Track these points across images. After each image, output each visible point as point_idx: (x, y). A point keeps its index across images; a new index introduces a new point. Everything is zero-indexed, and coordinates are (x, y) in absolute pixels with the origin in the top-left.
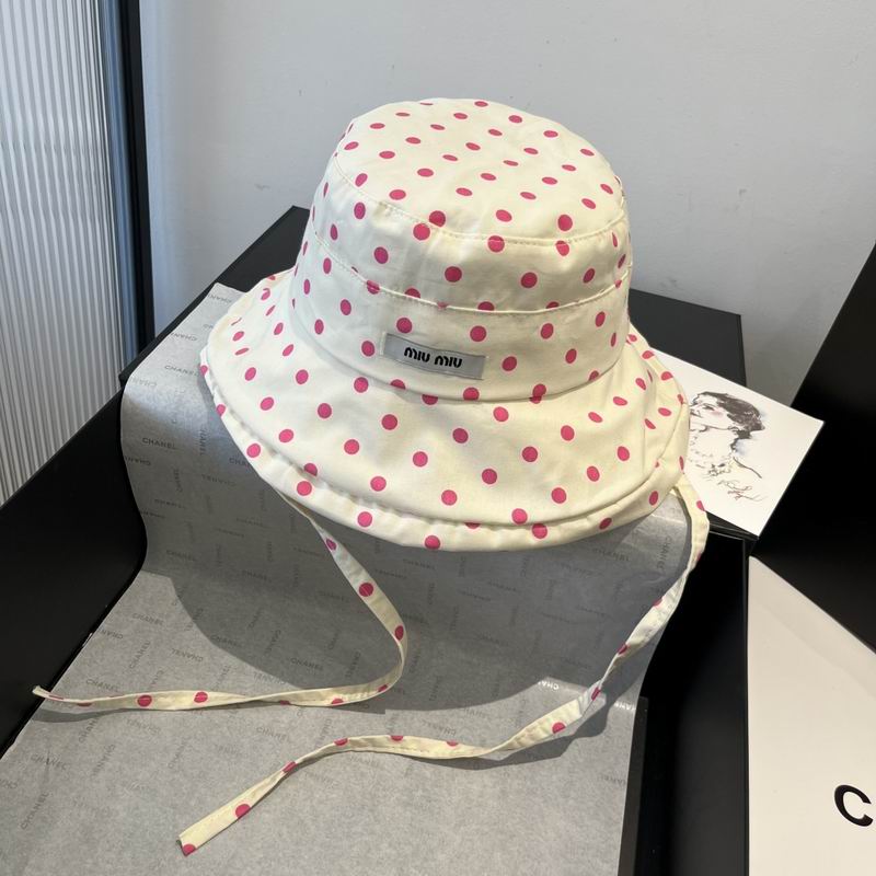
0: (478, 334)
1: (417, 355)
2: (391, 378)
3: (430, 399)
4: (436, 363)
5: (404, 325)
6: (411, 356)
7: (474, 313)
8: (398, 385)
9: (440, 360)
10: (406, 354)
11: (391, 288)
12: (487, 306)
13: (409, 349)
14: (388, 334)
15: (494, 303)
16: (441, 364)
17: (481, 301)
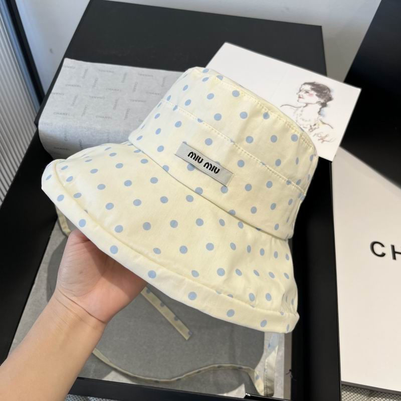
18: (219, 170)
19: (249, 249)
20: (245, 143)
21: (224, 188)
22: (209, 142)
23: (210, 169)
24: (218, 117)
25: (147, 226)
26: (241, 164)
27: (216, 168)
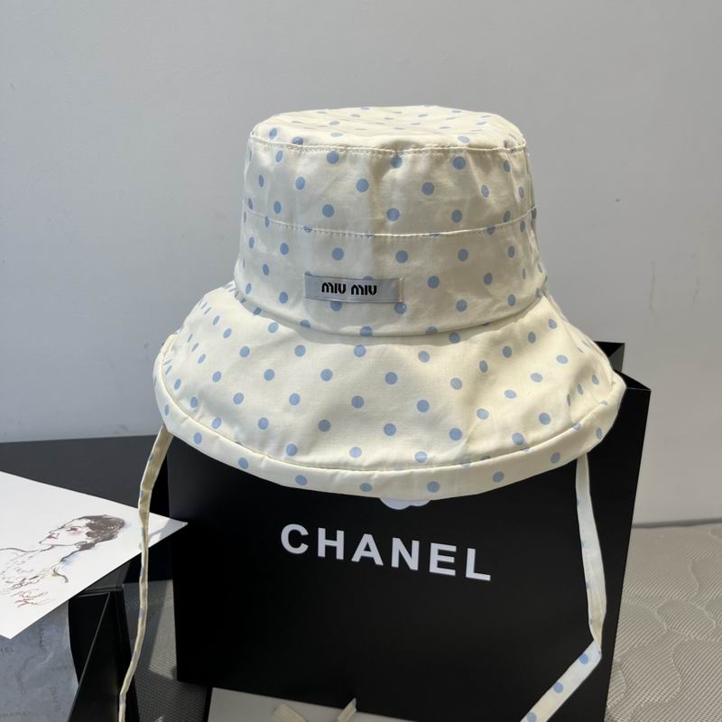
18: (375, 287)
19: (484, 367)
20: (391, 223)
21: (399, 307)
22: (338, 254)
23: (362, 294)
24: (328, 211)
25: (324, 426)
26: (402, 257)
27: (370, 287)
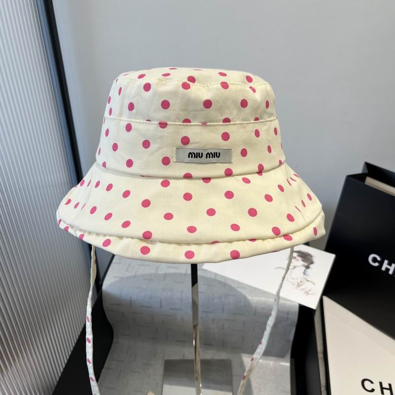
0: (226, 136)
1: (195, 155)
2: (183, 173)
3: (207, 180)
4: (207, 157)
5: (185, 141)
6: (192, 157)
7: (222, 125)
8: (188, 176)
9: (209, 155)
10: (189, 157)
11: (175, 121)
12: (227, 120)
13: (190, 153)
14: (177, 148)
15: (230, 118)
16: (210, 157)
17: (224, 118)
